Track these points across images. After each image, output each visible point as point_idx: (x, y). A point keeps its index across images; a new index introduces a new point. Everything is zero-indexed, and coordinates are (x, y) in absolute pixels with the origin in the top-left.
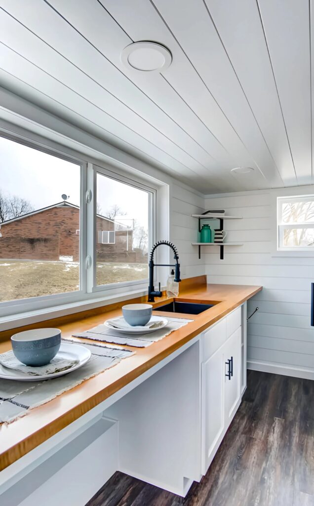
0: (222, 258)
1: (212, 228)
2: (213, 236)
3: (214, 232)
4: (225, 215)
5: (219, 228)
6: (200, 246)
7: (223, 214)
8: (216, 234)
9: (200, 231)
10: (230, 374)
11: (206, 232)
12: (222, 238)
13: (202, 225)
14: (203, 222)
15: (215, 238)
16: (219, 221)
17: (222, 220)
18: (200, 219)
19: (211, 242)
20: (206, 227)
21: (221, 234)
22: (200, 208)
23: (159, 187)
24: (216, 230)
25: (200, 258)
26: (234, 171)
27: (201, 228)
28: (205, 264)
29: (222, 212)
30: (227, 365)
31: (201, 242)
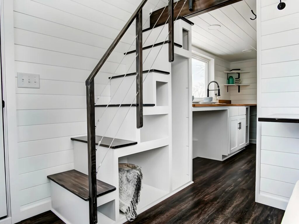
0: (239, 92)
1: (234, 78)
2: (235, 81)
3: (235, 80)
4: (241, 71)
5: (238, 77)
6: (228, 86)
7: (240, 71)
8: (236, 80)
9: (228, 79)
10: (240, 128)
11: (231, 80)
12: (239, 82)
13: (229, 77)
14: (229, 75)
15: (236, 82)
16: (238, 74)
17: (239, 74)
18: (228, 73)
19: (233, 84)
20: (231, 77)
21: (239, 80)
22: (228, 68)
23: (209, 60)
24: (236, 79)
25: (228, 92)
26: (244, 51)
27: (228, 78)
28: (230, 95)
29: (239, 70)
30: (239, 124)
31: (229, 84)
